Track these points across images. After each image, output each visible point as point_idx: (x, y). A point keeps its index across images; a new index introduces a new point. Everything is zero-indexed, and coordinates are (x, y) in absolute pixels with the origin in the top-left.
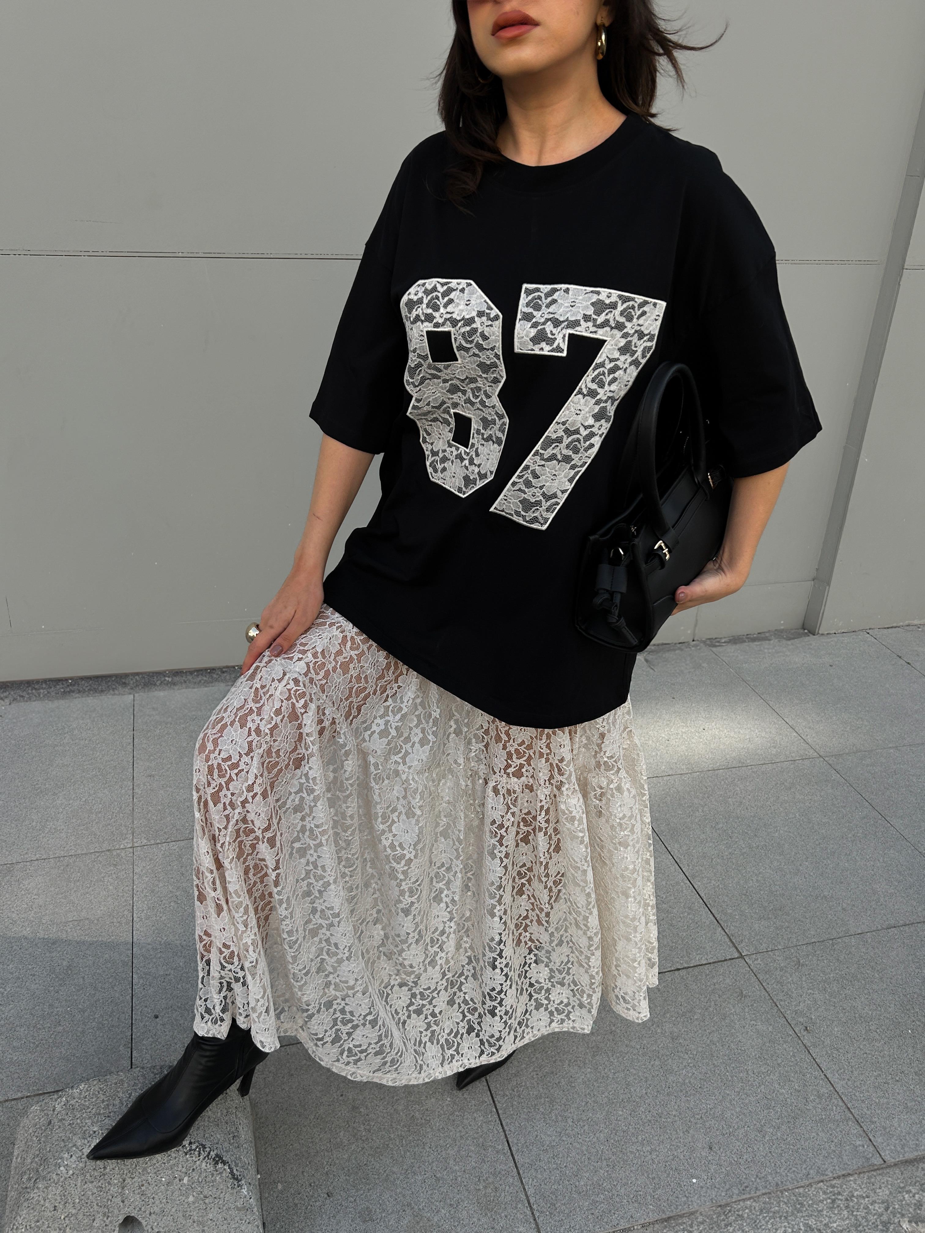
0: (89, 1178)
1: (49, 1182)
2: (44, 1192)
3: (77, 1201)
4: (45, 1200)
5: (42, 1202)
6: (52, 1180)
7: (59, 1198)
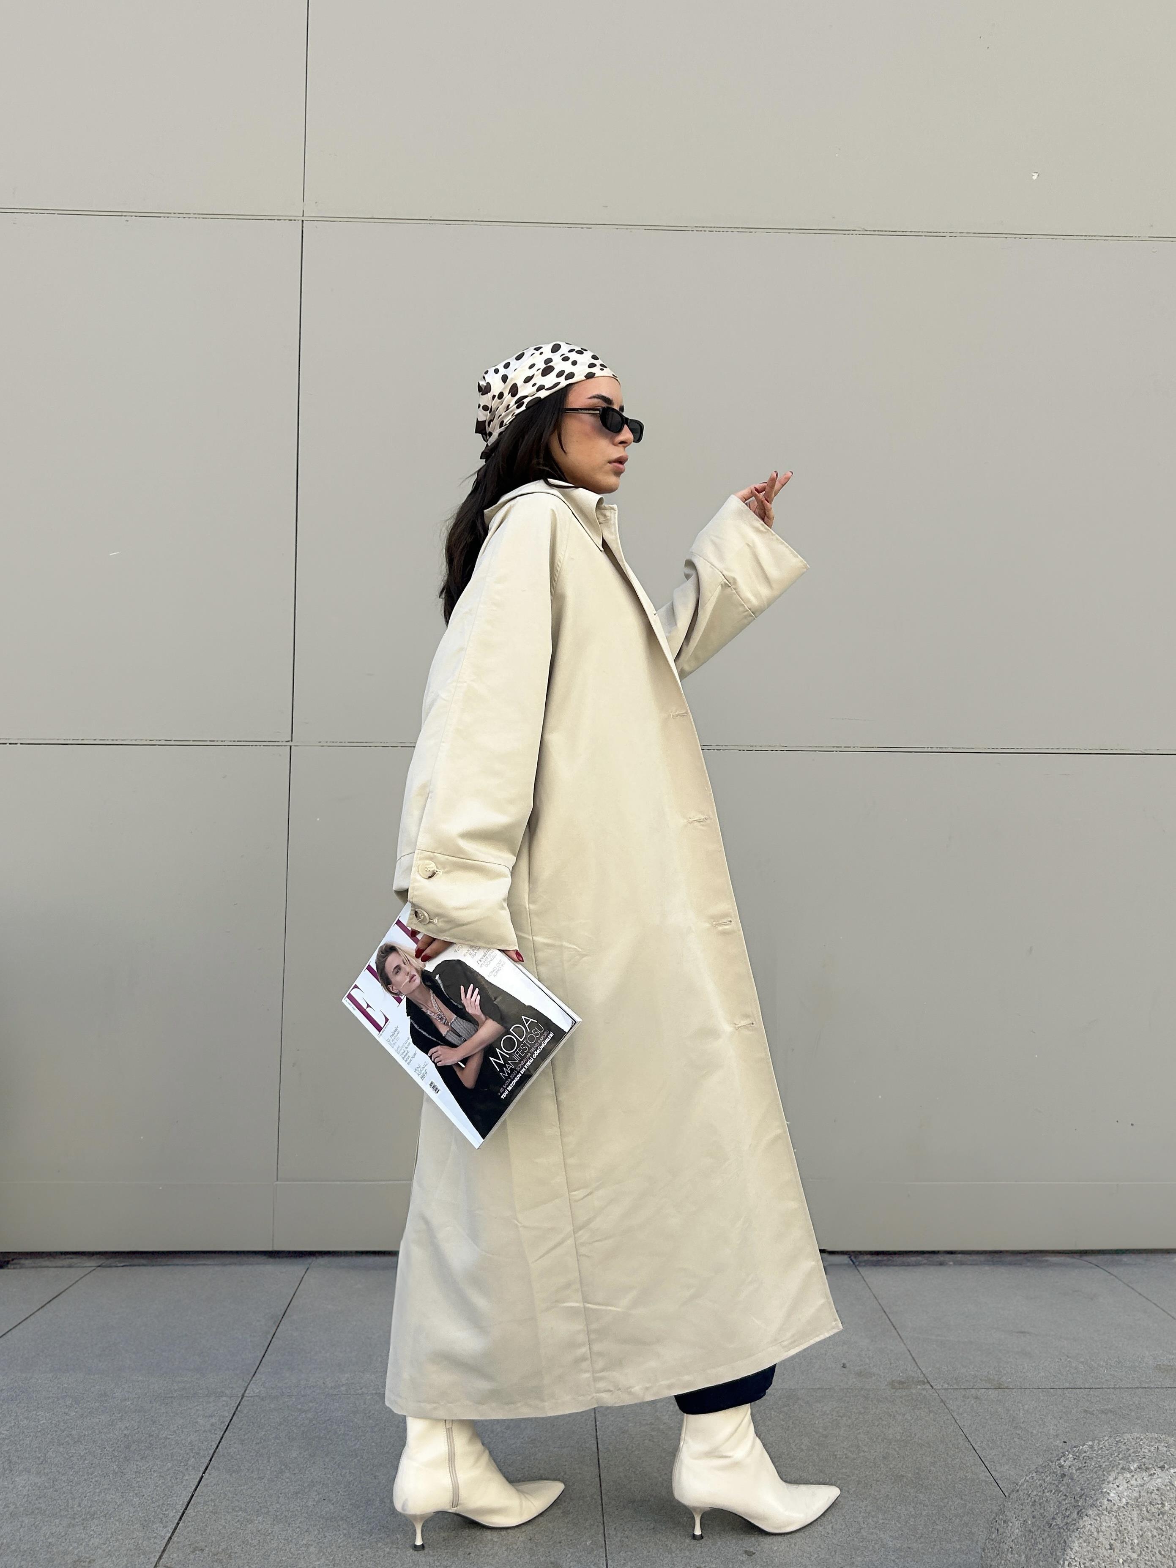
0: (1145, 1512)
1: (1100, 1509)
2: (1096, 1520)
3: (1136, 1541)
4: (1098, 1532)
5: (1095, 1533)
6: (1104, 1507)
7: (1114, 1533)
